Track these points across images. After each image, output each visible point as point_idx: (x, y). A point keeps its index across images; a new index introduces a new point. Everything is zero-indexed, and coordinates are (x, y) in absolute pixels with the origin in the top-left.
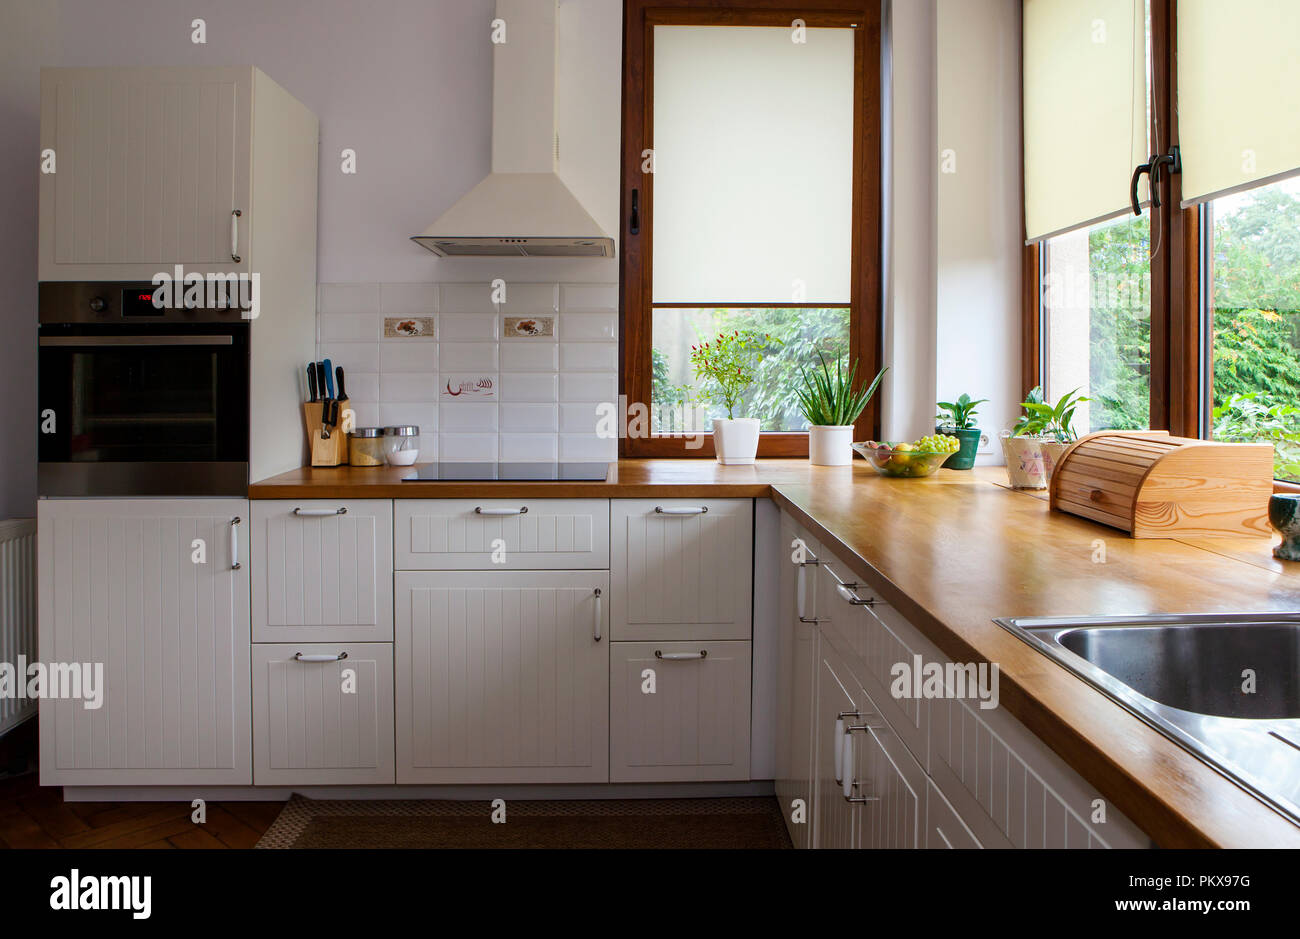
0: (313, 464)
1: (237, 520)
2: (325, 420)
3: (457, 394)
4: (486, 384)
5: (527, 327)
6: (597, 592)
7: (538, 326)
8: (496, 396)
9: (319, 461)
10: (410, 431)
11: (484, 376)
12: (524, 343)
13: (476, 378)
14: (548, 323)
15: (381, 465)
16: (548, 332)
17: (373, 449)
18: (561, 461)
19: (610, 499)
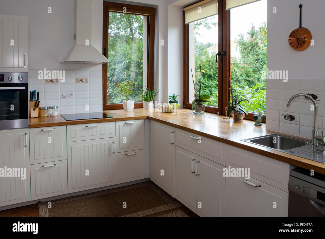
0: (32, 117)
1: (26, 134)
2: (35, 106)
3: (65, 97)
4: (72, 95)
5: (81, 81)
6: (113, 142)
7: (84, 80)
8: (74, 97)
9: (33, 116)
10: (56, 107)
11: (71, 93)
12: (80, 84)
13: (69, 93)
14: (86, 80)
15: (48, 116)
16: (86, 81)
17: (46, 112)
18: (90, 112)
19: (116, 121)
